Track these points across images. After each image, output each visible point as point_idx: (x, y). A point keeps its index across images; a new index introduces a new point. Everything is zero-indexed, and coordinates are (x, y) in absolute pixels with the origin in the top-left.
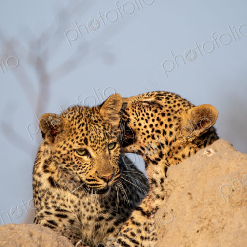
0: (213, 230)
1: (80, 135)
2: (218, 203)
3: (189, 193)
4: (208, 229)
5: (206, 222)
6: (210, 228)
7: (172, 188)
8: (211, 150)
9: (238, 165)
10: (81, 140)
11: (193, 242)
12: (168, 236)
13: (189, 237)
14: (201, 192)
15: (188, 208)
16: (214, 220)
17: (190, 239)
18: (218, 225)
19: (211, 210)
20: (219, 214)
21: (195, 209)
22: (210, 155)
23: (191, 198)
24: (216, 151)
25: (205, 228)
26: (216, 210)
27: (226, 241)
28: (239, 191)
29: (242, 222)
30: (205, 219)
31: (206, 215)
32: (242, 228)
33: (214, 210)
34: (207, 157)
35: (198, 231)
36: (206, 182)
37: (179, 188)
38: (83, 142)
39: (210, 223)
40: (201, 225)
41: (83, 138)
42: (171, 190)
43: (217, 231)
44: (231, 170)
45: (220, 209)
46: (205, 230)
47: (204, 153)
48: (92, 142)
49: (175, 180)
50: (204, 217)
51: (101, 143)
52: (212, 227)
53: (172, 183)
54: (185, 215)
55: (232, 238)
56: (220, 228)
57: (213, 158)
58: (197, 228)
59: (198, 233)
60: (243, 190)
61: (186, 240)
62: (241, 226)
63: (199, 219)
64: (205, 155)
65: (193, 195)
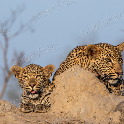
0: (74, 101)
1: (26, 70)
2: (75, 90)
3: (64, 86)
4: (71, 101)
5: (71, 98)
6: (72, 100)
7: (57, 84)
8: (73, 69)
9: (83, 75)
10: (26, 72)
11: (66, 106)
12: (56, 103)
13: (64, 104)
14: (69, 86)
15: (63, 92)
16: (74, 97)
17: (64, 105)
18: (76, 99)
19: (73, 93)
20: (76, 94)
21: (66, 93)
22: (72, 71)
23: (65, 88)
24: (74, 69)
25: (70, 100)
26: (75, 93)
27: (79, 105)
28: (84, 85)
29: (85, 98)
30: (71, 96)
31: (71, 95)
32: (85, 100)
33: (74, 93)
34: (71, 72)
35: (67, 102)
36: (70, 82)
37: (60, 84)
38: (26, 73)
39: (73, 98)
40: (69, 99)
41: (27, 71)
42: (56, 85)
43: (75, 101)
44: (80, 77)
45: (76, 93)
46: (70, 101)
47: (70, 70)
48: (29, 73)
49: (58, 81)
50: (70, 96)
51: (33, 73)
52: (73, 100)
53: (57, 82)
54: (62, 95)
55: (81, 104)
56: (76, 100)
57: (73, 72)
58: (67, 100)
59: (67, 103)
60: (86, 85)
61: (63, 105)
62: (85, 99)
63: (68, 97)
64: (70, 71)
65: (65, 87)
